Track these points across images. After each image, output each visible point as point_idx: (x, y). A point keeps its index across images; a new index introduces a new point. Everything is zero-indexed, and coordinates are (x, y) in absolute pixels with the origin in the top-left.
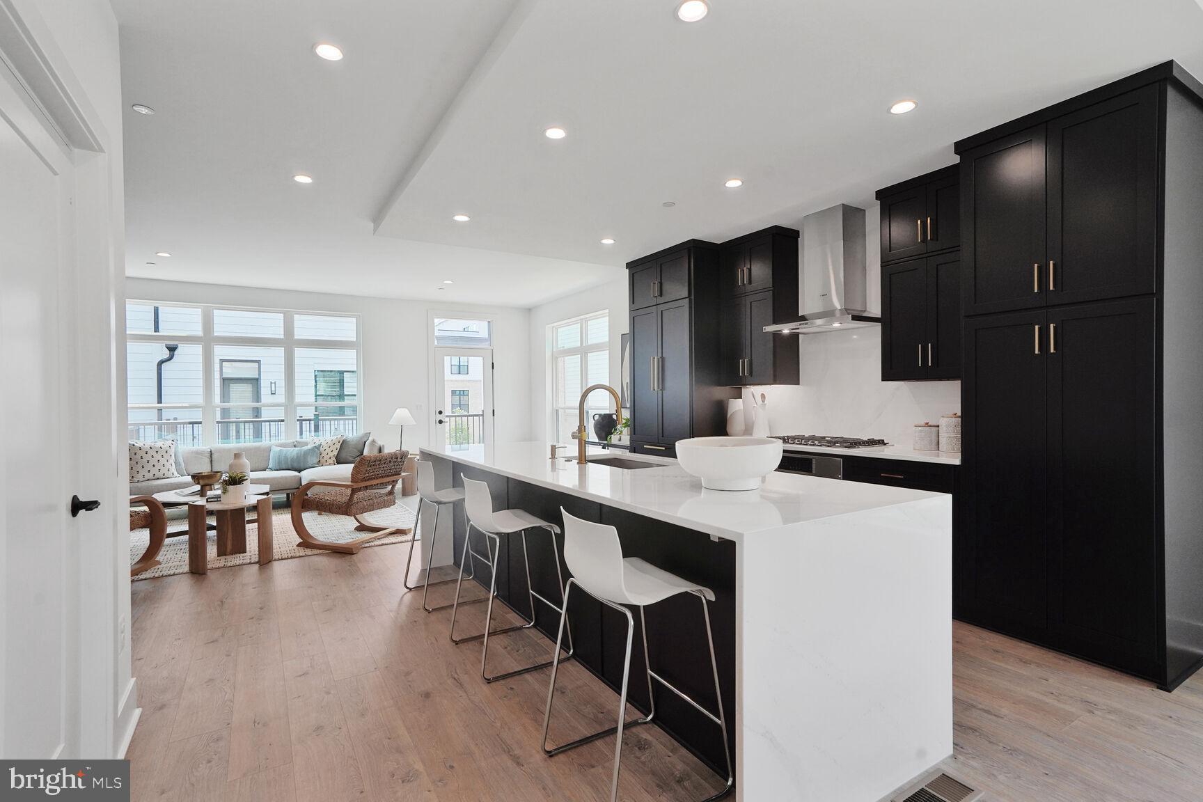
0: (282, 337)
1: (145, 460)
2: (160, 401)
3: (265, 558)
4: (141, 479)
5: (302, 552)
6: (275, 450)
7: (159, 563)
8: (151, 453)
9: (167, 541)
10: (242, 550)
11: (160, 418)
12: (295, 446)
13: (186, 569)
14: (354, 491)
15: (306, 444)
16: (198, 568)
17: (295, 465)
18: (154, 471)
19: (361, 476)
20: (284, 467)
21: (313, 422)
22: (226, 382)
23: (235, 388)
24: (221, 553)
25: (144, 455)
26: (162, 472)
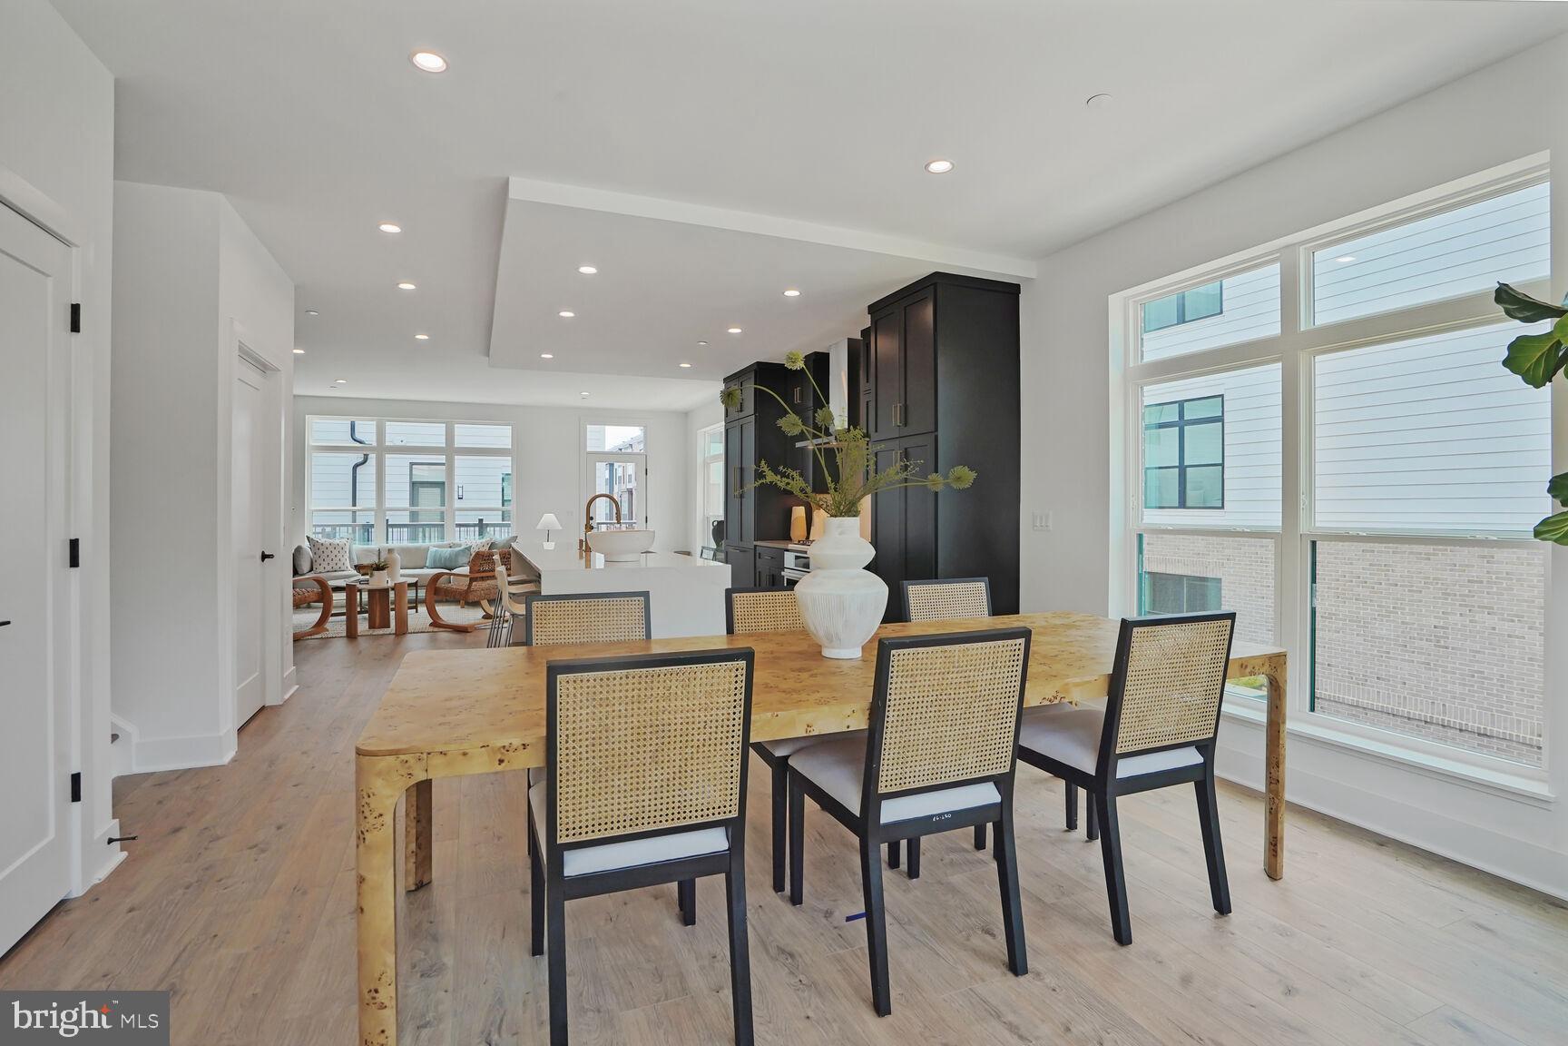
0: (444, 445)
1: (325, 554)
2: (354, 505)
3: (402, 630)
4: (322, 570)
5: (431, 629)
6: (433, 549)
7: (328, 630)
8: (331, 548)
9: (331, 619)
10: (388, 626)
11: (354, 521)
12: (451, 547)
13: (345, 634)
14: (472, 580)
15: (460, 546)
16: (352, 634)
17: (448, 565)
18: (332, 564)
19: (477, 568)
20: (438, 565)
21: (477, 529)
22: (415, 485)
23: (423, 491)
24: (372, 626)
25: (325, 550)
26: (339, 565)
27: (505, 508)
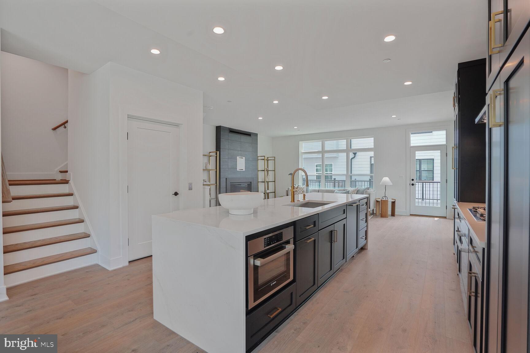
0: (346, 148)
27: (372, 174)
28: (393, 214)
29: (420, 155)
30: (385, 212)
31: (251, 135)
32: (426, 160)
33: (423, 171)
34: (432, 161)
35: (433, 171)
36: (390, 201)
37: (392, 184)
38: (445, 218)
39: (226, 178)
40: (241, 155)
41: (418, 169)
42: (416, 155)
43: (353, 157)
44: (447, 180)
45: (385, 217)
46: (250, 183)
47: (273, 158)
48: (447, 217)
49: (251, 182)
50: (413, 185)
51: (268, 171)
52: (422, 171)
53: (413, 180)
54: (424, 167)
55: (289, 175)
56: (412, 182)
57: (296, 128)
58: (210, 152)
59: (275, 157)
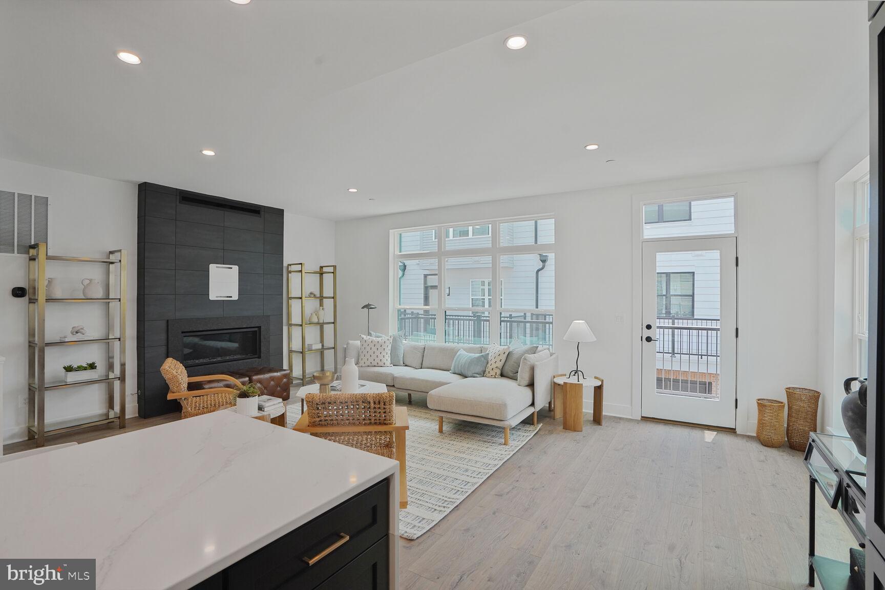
0: (491, 246)
28: (597, 419)
29: (666, 262)
30: (574, 416)
31: (262, 213)
32: (679, 275)
33: (675, 295)
34: (690, 277)
35: (693, 296)
36: (589, 384)
37: (596, 339)
38: (732, 431)
39: (168, 321)
40: (224, 260)
41: (664, 293)
42: (657, 265)
43: (541, 267)
44: (739, 330)
45: (575, 431)
46: (256, 329)
47: (331, 269)
48: (738, 431)
49: (259, 328)
50: (649, 339)
51: (321, 298)
52: (672, 295)
53: (649, 327)
54: (677, 287)
55: (363, 308)
56: (647, 333)
57: (355, 190)
58: (111, 253)
59: (335, 267)
